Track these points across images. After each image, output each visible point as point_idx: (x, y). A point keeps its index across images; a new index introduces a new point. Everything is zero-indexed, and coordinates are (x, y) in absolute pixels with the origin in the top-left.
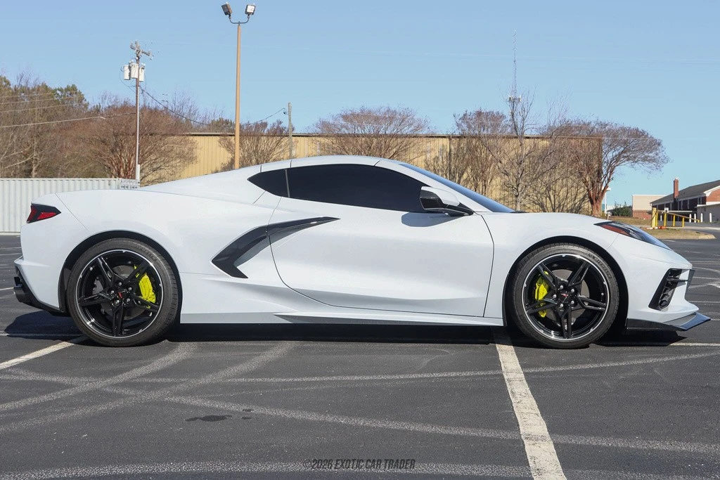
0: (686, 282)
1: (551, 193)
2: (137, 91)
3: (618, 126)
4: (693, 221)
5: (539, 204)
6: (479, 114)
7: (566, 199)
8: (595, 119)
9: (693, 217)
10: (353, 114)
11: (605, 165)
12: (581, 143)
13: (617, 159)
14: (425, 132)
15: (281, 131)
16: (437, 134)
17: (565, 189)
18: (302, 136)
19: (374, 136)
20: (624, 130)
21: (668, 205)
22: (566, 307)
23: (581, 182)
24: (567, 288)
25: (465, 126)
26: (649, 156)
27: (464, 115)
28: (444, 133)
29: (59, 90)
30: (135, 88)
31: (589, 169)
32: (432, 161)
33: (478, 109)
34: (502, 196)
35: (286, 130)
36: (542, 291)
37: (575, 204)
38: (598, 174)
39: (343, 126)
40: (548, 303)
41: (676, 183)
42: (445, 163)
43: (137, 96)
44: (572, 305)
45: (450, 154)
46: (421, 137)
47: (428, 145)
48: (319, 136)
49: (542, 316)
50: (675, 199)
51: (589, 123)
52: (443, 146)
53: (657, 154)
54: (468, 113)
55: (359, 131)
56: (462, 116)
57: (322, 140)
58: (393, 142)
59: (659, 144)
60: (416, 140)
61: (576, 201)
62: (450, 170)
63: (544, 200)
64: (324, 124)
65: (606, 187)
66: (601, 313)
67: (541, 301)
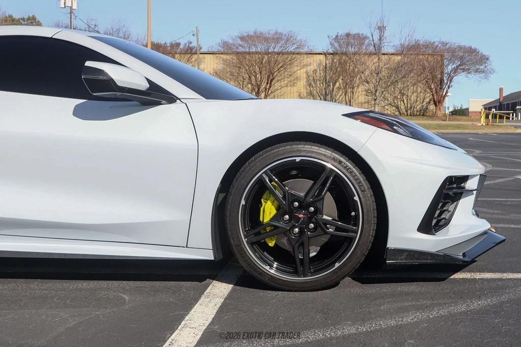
0: (475, 192)
1: (404, 97)
2: (71, 17)
3: (456, 45)
4: (513, 119)
5: (395, 106)
6: (348, 35)
7: (416, 102)
8: (438, 40)
9: (513, 115)
10: (248, 36)
11: (446, 75)
12: (428, 58)
13: (455, 70)
14: (305, 50)
15: (191, 49)
16: (316, 51)
17: (415, 94)
18: (209, 54)
19: (266, 54)
20: (460, 48)
21: (495, 107)
22: (301, 232)
23: (428, 89)
24: (304, 206)
25: (336, 45)
26: (479, 69)
27: (337, 36)
28: (320, 51)
29: (21, 19)
30: (70, 14)
31: (434, 78)
32: (312, 73)
33: (347, 31)
34: (366, 100)
35: (195, 48)
36: (268, 210)
37: (423, 106)
38: (441, 82)
39: (241, 46)
40: (276, 227)
41: (501, 90)
42: (322, 74)
43: (71, 21)
44: (310, 230)
45: (326, 68)
46: (302, 54)
47: (309, 59)
48: (222, 54)
49: (270, 244)
50: (500, 103)
51: (434, 43)
52: (320, 61)
53: (486, 67)
54: (339, 35)
55: (253, 49)
56: (334, 37)
57: (224, 57)
58: (280, 58)
59: (487, 59)
60: (298, 56)
61: (424, 104)
62: (326, 80)
63: (399, 103)
64: (225, 44)
65: (447, 92)
66: (351, 240)
67: (268, 224)
